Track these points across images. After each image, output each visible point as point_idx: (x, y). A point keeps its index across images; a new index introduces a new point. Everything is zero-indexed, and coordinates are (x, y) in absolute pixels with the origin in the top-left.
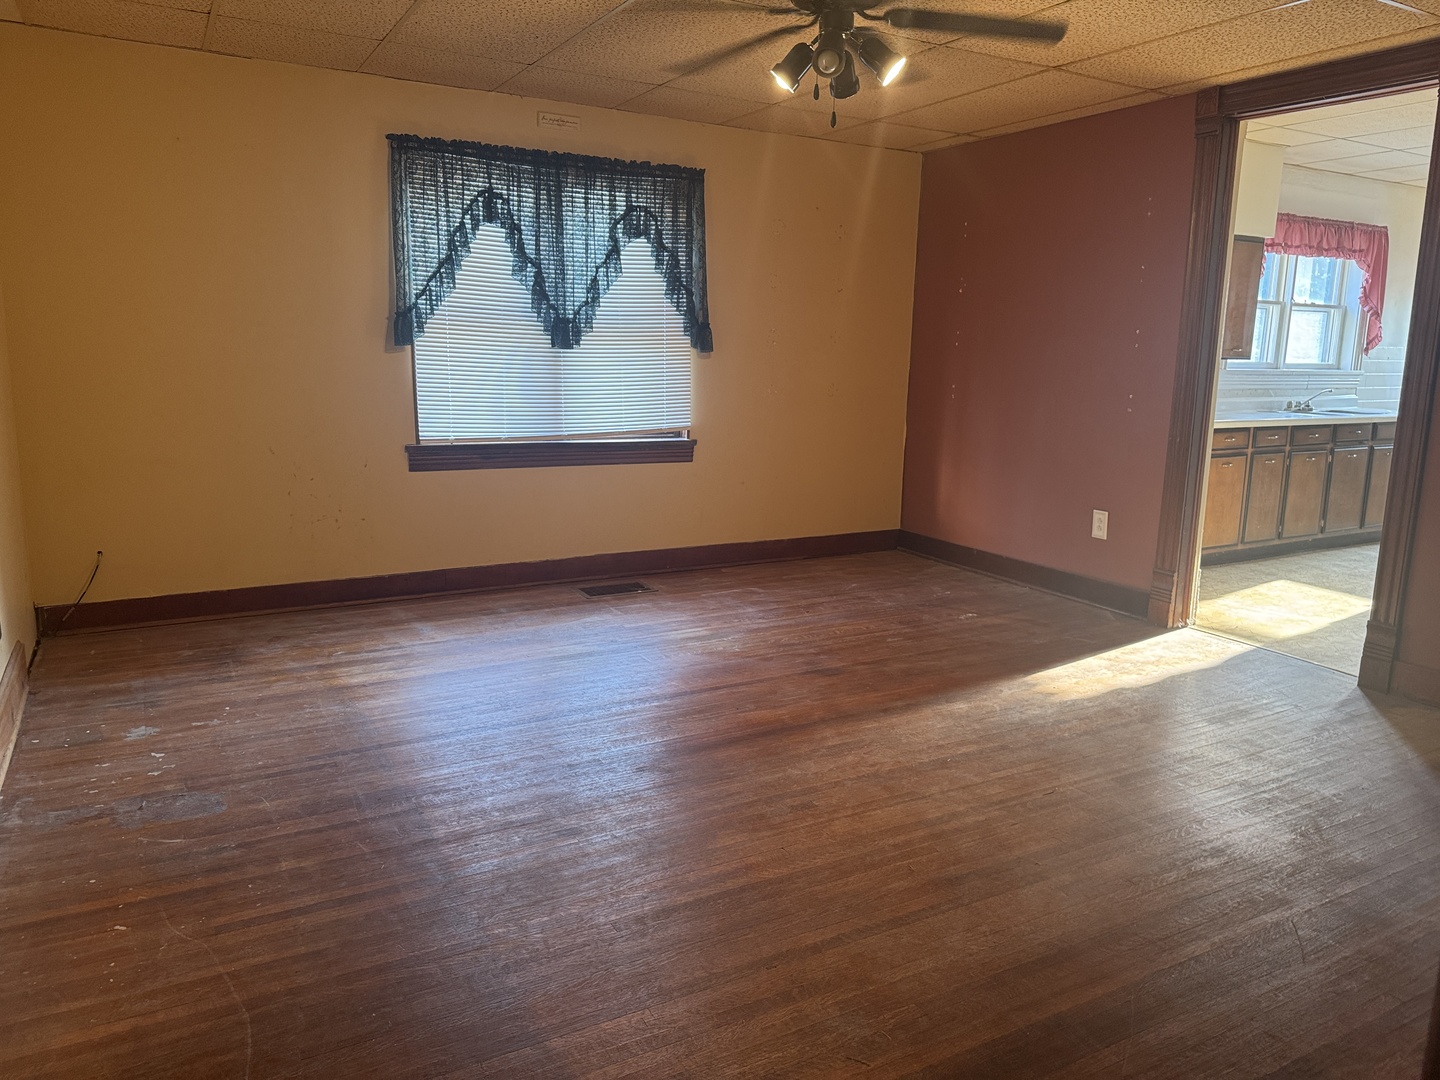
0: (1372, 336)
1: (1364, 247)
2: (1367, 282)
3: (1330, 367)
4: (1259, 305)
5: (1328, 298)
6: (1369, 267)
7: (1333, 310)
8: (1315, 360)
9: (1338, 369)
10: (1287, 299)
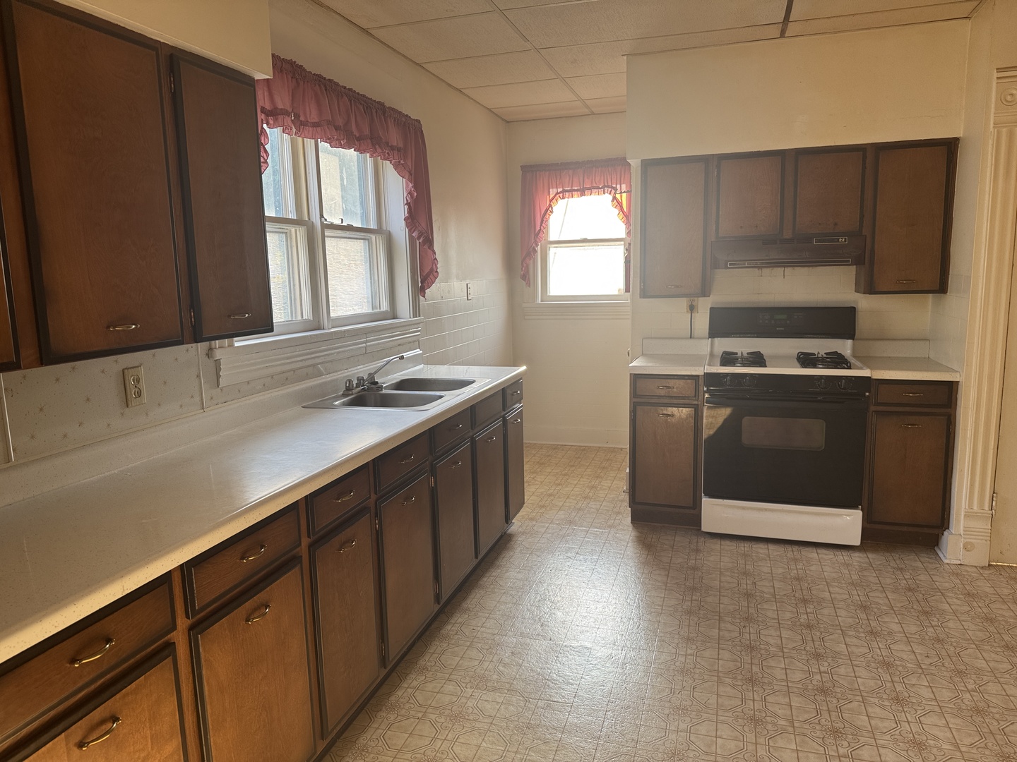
0: (426, 271)
1: (401, 145)
2: (412, 196)
3: (383, 316)
4: (269, 226)
5: (365, 217)
6: (411, 174)
7: (373, 237)
8: (366, 309)
9: (394, 318)
10: (316, 219)
